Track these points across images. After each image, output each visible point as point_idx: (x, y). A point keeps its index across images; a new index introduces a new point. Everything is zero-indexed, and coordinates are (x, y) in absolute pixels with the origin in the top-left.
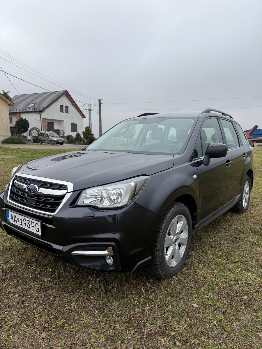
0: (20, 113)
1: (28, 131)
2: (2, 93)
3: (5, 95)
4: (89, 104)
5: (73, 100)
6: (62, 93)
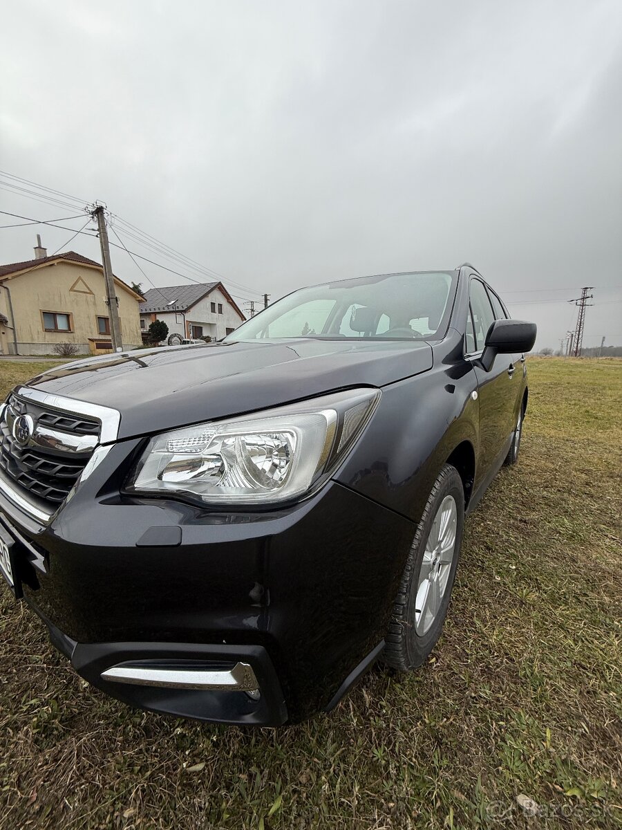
0: (155, 314)
1: (167, 339)
2: (132, 286)
3: (136, 288)
4: (252, 302)
5: (229, 295)
6: (214, 285)
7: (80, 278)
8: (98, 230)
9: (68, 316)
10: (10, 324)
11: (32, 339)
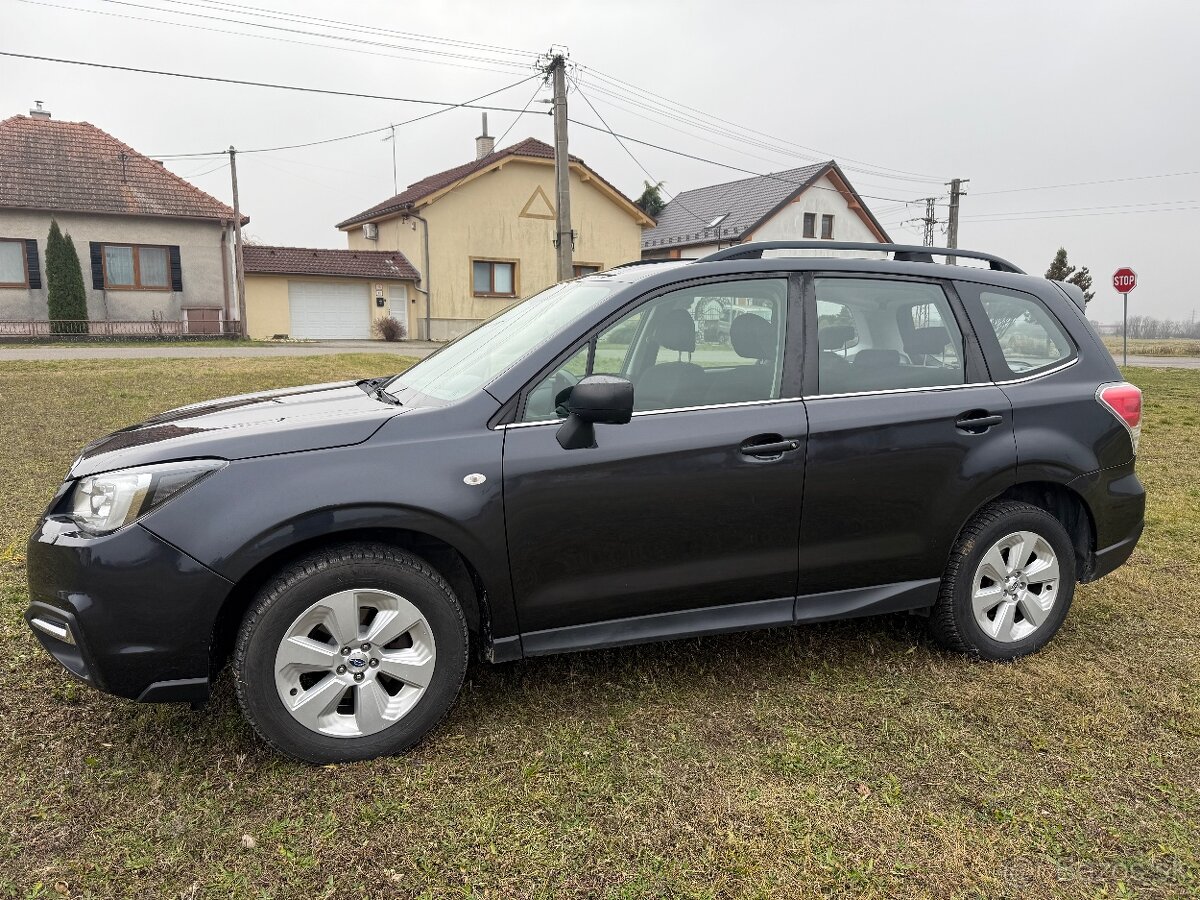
0: (680, 249)
1: (693, 306)
3: (648, 198)
4: (929, 200)
5: (853, 193)
6: (815, 171)
7: (539, 190)
8: (553, 101)
9: (513, 265)
10: (423, 286)
11: (453, 311)
